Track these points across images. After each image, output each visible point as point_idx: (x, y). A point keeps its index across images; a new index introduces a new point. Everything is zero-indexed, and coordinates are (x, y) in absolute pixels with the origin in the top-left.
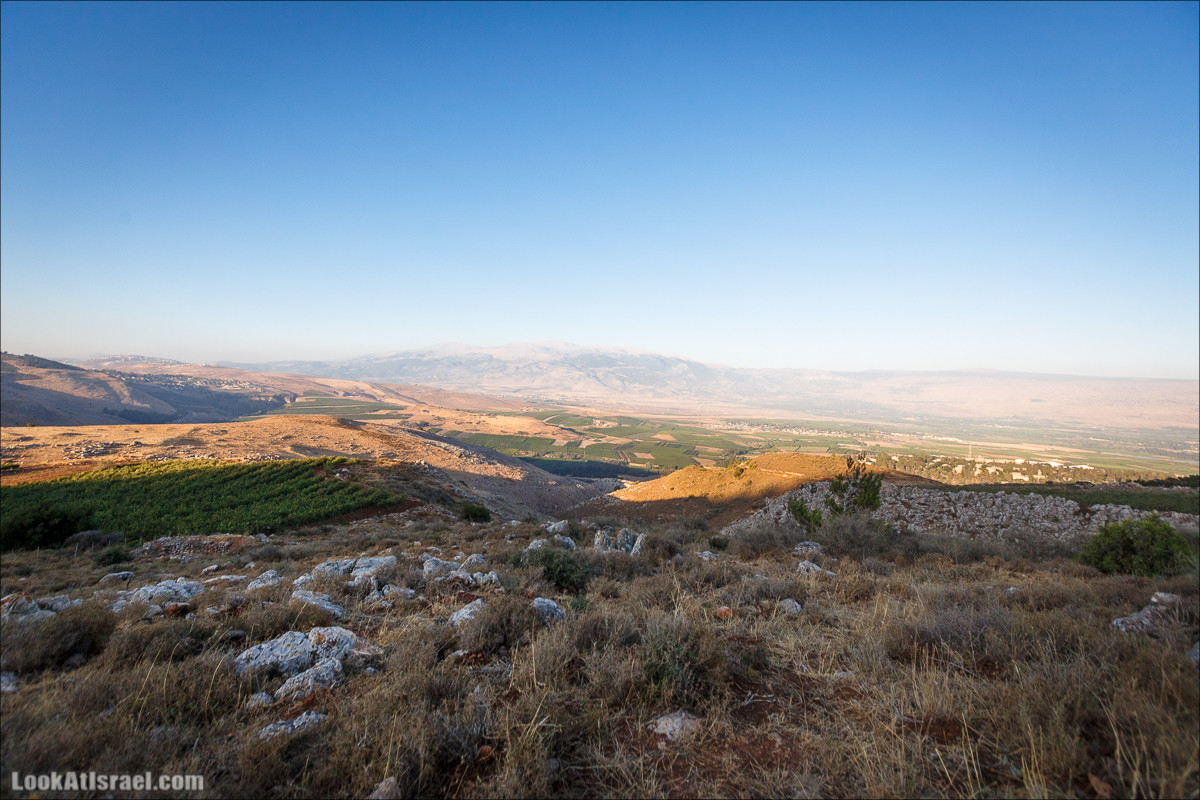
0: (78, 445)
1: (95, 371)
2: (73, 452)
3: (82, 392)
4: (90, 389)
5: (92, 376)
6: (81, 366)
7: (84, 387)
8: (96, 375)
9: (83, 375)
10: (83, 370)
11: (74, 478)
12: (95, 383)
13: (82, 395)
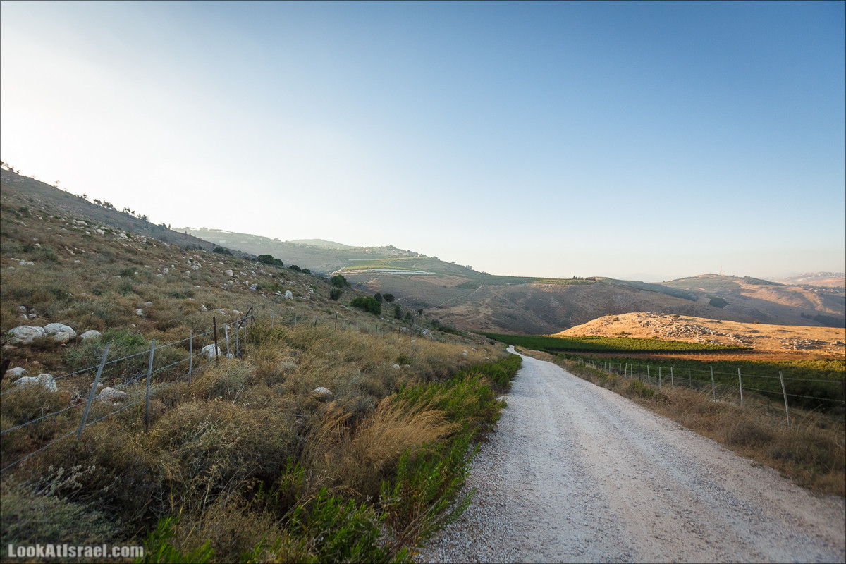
0: (791, 339)
1: (792, 286)
2: (787, 344)
3: (784, 302)
4: (790, 298)
5: (789, 289)
6: (781, 283)
7: (785, 298)
8: (794, 289)
9: (784, 289)
10: (783, 285)
11: (794, 363)
12: (794, 294)
13: (784, 303)
